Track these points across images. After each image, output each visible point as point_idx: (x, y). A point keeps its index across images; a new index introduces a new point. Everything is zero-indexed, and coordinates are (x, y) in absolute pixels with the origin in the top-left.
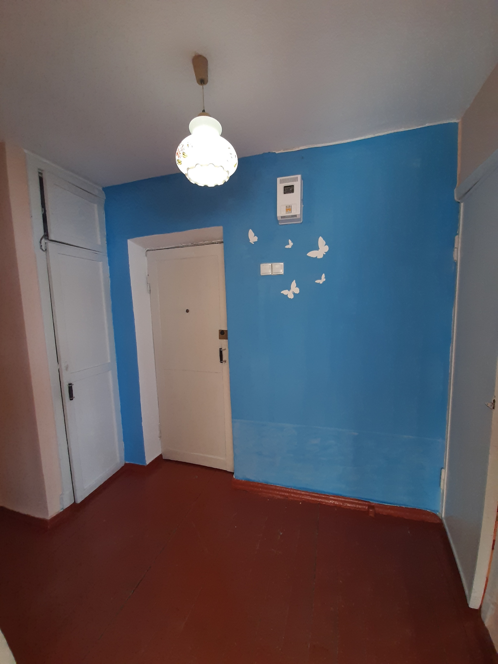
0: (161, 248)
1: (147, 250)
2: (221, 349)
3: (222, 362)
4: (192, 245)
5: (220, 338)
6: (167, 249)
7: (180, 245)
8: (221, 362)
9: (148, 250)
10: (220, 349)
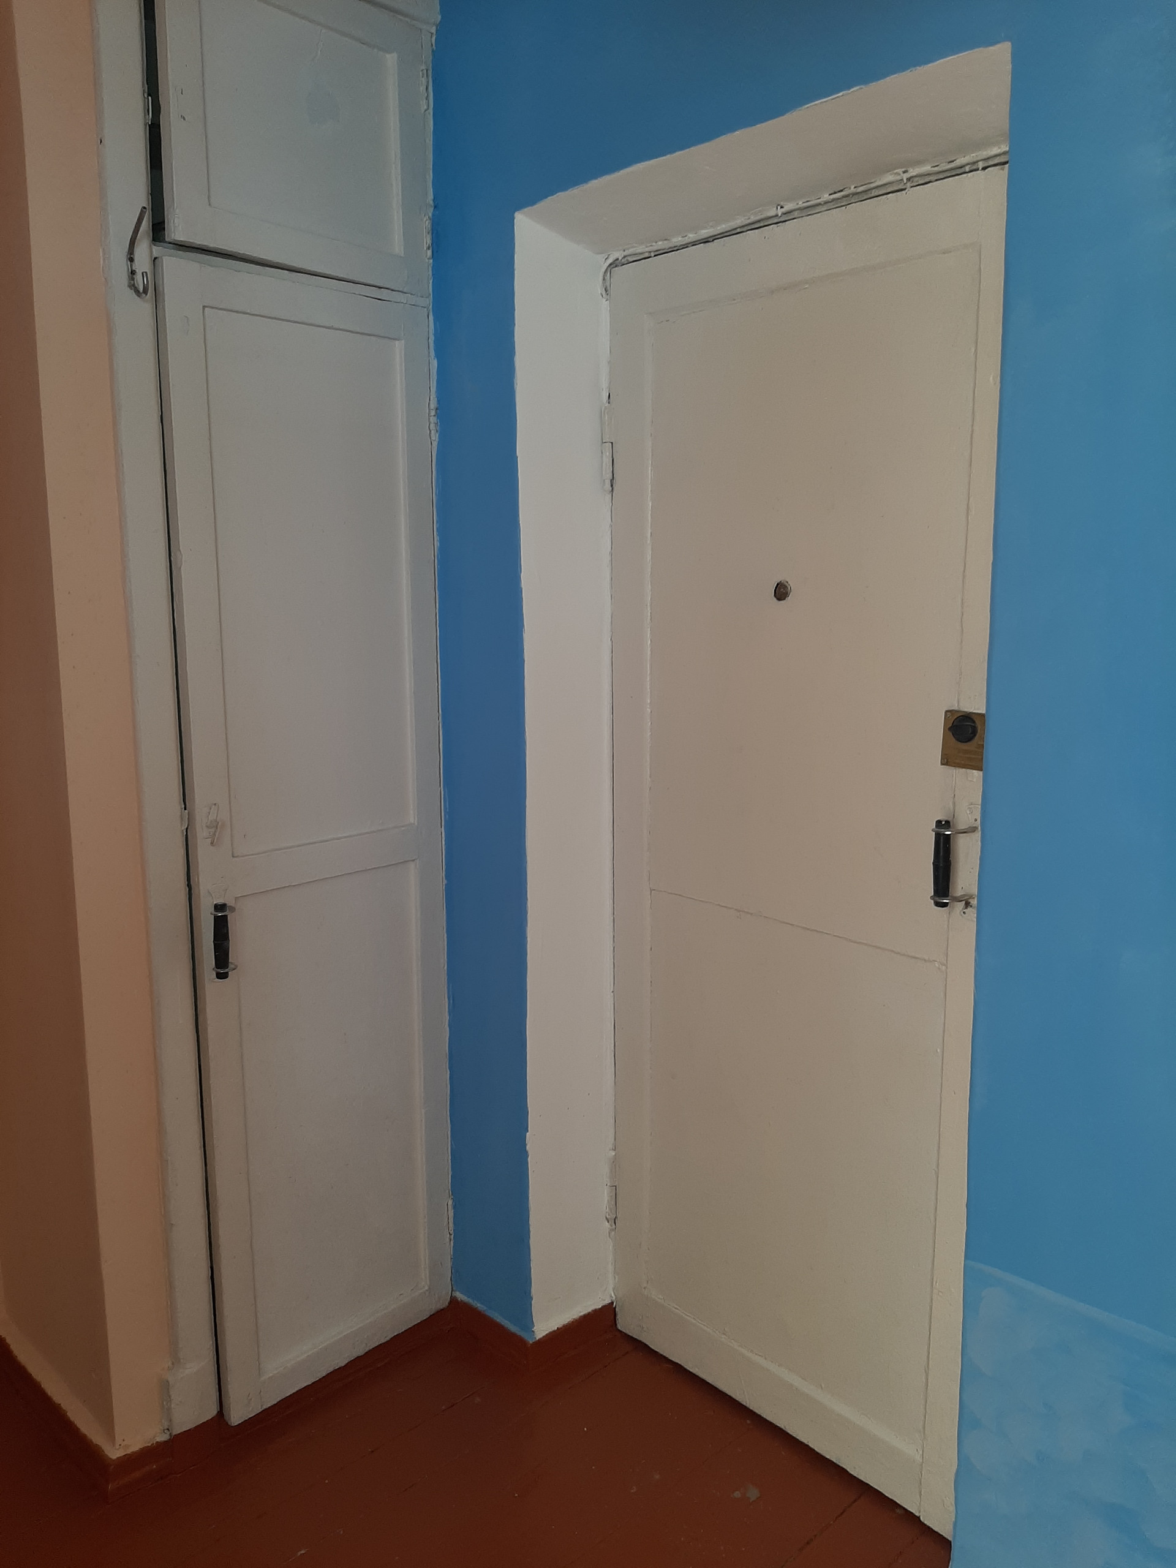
0: (677, 240)
1: (610, 261)
2: (947, 824)
3: (945, 905)
4: (833, 200)
5: (946, 761)
6: (706, 241)
7: (772, 213)
8: (938, 904)
9: (615, 264)
10: (939, 822)
